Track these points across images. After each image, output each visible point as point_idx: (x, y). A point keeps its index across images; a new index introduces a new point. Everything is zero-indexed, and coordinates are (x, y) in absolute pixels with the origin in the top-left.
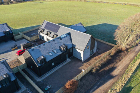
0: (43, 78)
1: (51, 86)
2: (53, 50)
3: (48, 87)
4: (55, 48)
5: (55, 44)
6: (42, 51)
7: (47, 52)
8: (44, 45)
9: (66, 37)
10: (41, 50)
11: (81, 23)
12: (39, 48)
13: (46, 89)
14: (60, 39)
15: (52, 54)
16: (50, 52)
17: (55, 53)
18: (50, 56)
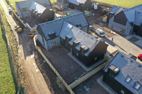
0: (101, 84)
1: (89, 92)
3: (87, 90)
6: (126, 67)
10: (128, 65)
12: (129, 62)
13: (85, 87)
15: (129, 82)
16: (131, 79)
17: (134, 87)
18: (125, 79)
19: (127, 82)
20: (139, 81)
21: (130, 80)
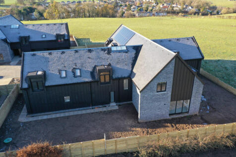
2: (74, 68)
4: (82, 66)
5: (89, 58)
6: (50, 63)
7: (60, 68)
8: (63, 53)
9: (126, 52)
11: (193, 39)
12: (48, 56)
14: (106, 52)
15: (66, 75)
16: (66, 71)
17: (75, 76)
18: (59, 76)
19: (64, 78)
20: (74, 67)
21: (66, 73)
